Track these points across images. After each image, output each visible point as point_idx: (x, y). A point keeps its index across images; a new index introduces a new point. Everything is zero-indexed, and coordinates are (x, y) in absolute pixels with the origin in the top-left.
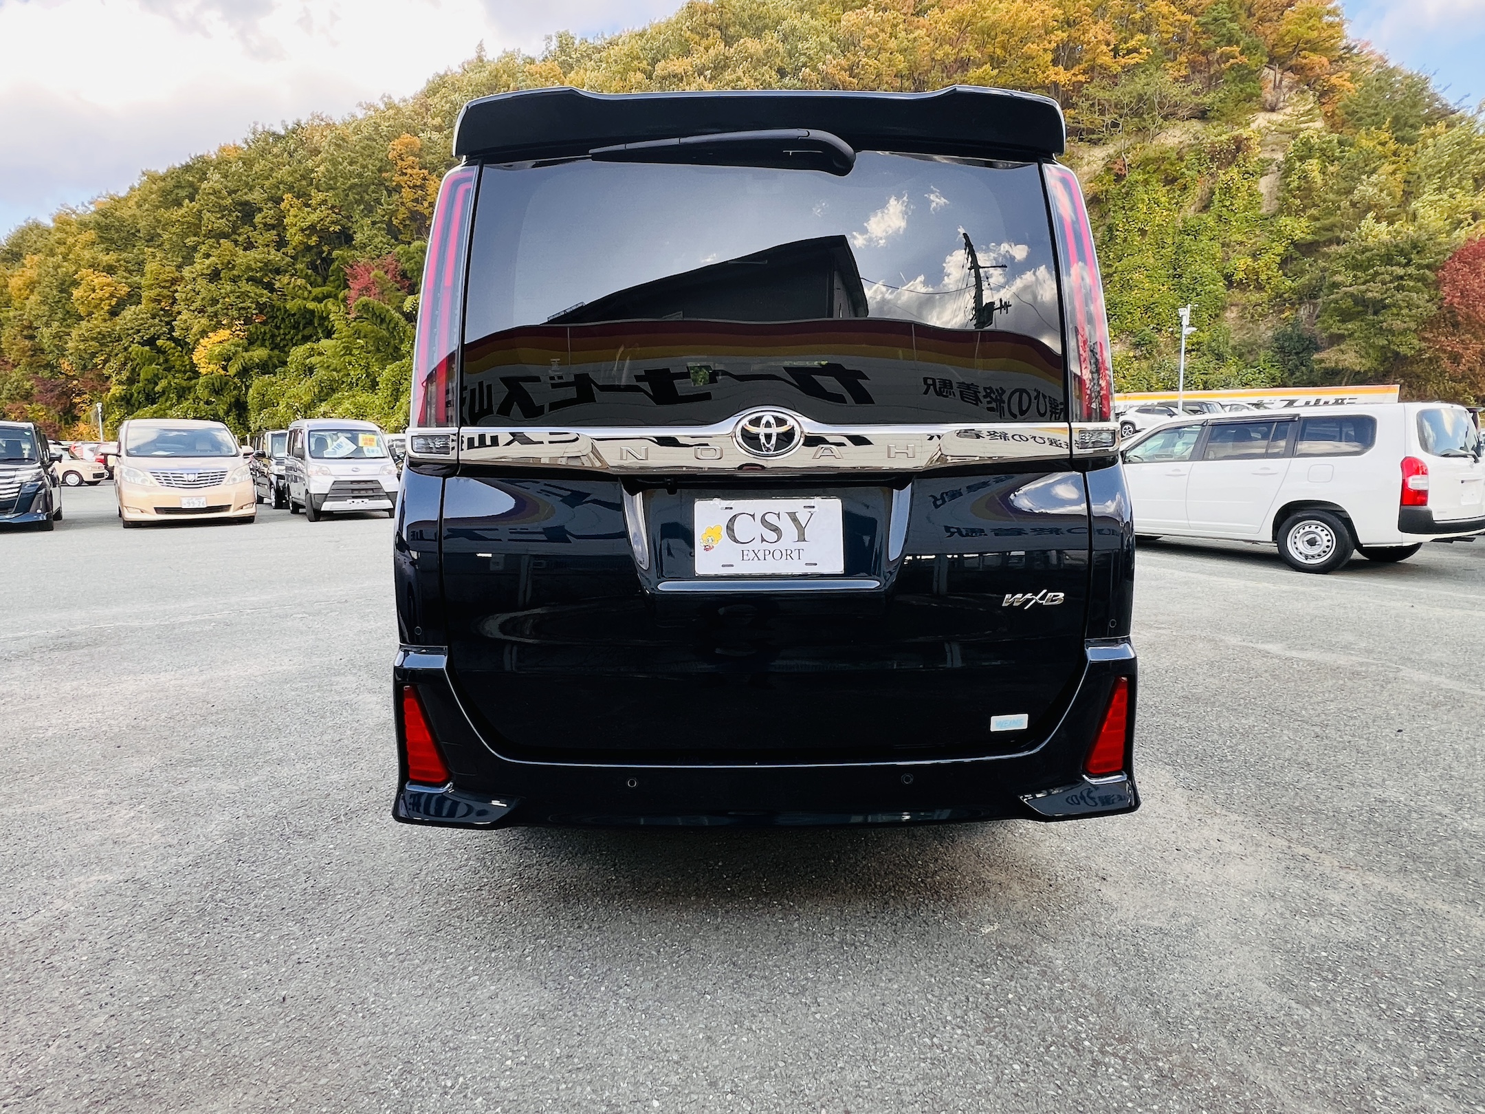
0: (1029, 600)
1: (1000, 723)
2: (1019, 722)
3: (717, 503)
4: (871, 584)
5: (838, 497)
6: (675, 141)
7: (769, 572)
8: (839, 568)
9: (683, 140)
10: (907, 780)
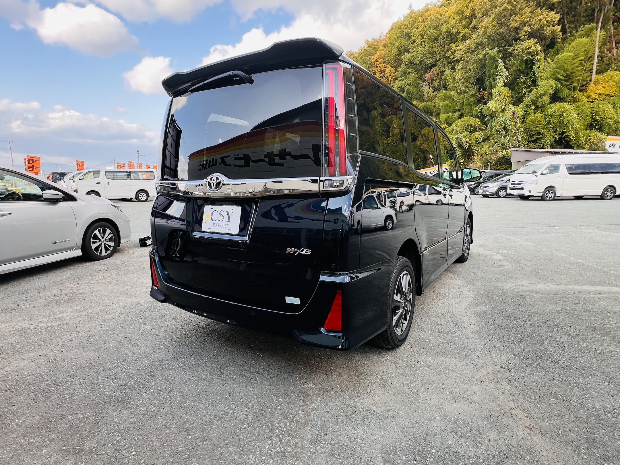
0: (297, 251)
1: (289, 300)
2: (296, 301)
3: (210, 207)
4: (244, 239)
5: (241, 206)
6: (202, 83)
7: (218, 232)
8: (237, 232)
9: (205, 82)
10: (253, 314)
